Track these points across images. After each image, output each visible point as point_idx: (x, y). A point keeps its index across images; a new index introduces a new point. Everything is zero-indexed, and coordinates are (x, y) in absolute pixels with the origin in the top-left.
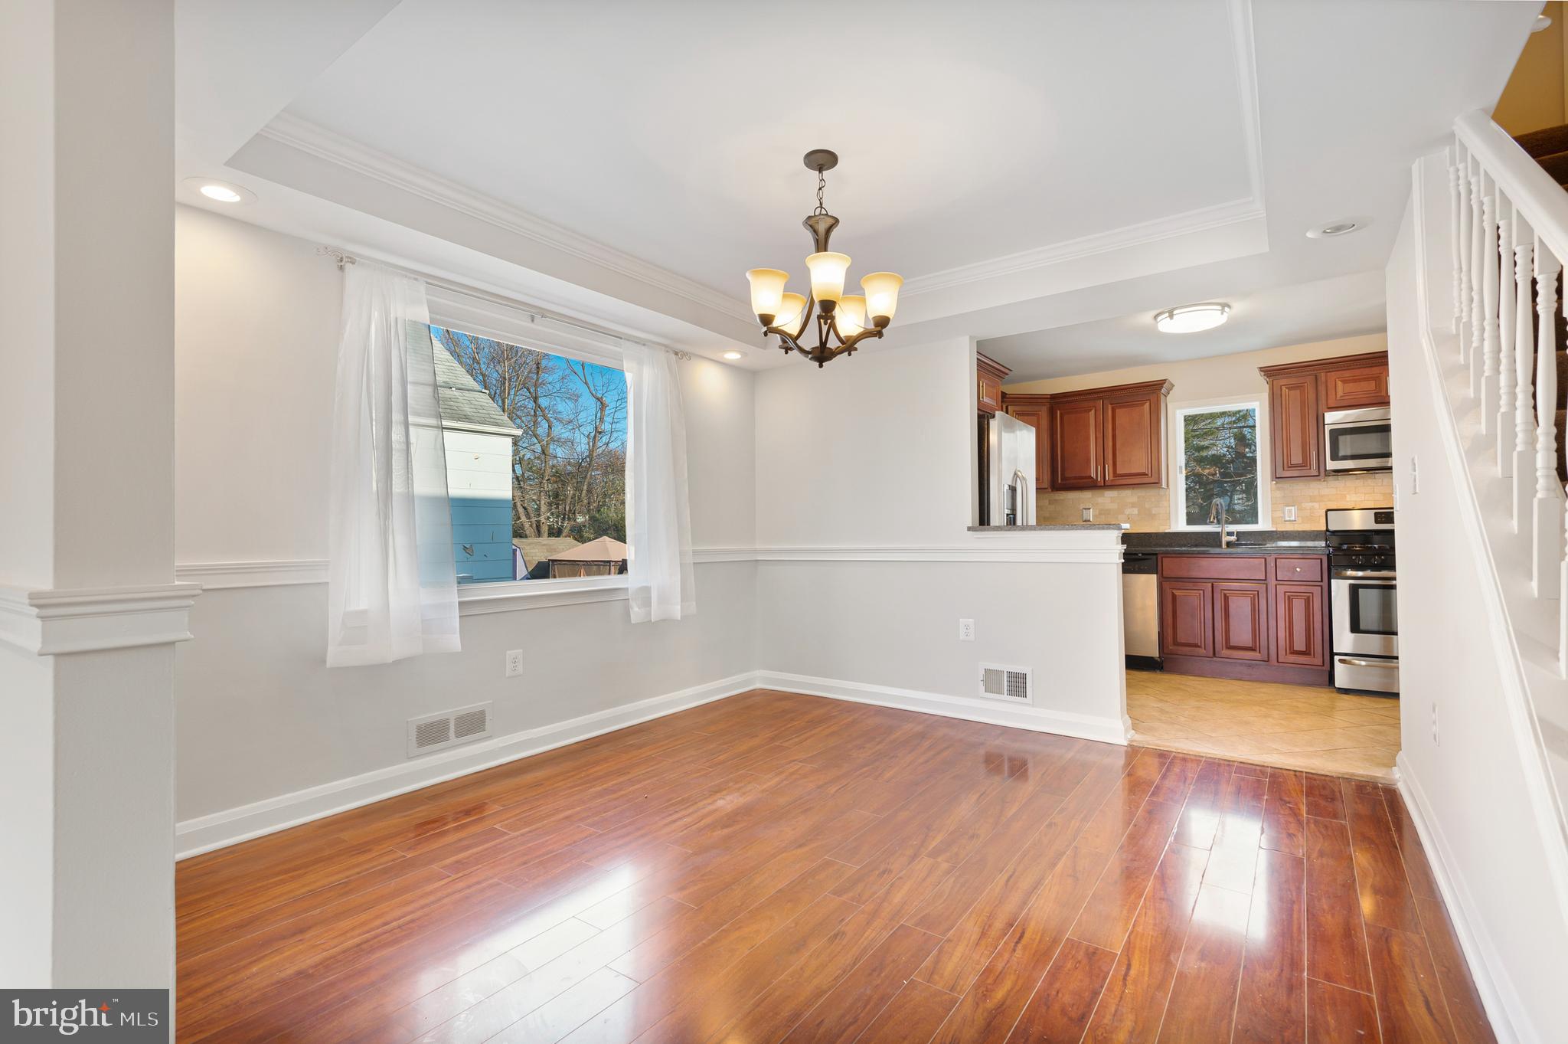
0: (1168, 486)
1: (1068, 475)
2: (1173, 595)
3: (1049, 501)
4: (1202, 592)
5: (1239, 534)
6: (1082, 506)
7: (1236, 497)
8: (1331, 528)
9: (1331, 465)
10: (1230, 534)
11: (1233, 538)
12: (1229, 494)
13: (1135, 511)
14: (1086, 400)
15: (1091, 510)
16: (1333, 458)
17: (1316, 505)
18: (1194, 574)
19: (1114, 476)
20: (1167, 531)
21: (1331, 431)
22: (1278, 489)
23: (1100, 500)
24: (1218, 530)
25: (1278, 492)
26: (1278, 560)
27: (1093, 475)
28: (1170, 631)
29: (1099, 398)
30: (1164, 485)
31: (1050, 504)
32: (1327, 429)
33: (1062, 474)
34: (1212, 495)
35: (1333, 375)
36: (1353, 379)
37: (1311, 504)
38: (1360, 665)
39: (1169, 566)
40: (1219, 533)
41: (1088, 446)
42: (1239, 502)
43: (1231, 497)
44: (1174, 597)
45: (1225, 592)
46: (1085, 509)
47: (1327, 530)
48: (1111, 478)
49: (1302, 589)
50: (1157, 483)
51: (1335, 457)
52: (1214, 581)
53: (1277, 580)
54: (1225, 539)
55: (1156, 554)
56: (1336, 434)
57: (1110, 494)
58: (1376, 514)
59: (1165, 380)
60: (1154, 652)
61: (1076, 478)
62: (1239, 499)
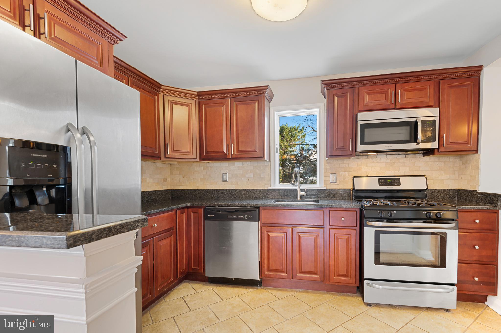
0: (270, 160)
1: (209, 150)
2: (268, 235)
3: (204, 167)
4: (285, 233)
5: (307, 190)
6: (222, 172)
7: (301, 168)
8: (356, 188)
9: (360, 148)
10: (302, 190)
11: (304, 193)
12: (299, 167)
13: (252, 175)
14: (220, 98)
15: (227, 174)
16: (361, 144)
17: (347, 173)
18: (281, 221)
19: (237, 152)
20: (269, 188)
21: (361, 125)
22: (328, 163)
23: (232, 168)
24: (296, 187)
25: (328, 165)
26: (331, 212)
27: (225, 151)
28: (266, 262)
29: (228, 97)
30: (266, 158)
31: (203, 170)
32: (359, 124)
33: (206, 149)
34: (294, 167)
35: (362, 89)
36: (373, 93)
37: (344, 173)
38: (379, 288)
39: (267, 216)
40: (296, 190)
41: (222, 130)
42: (302, 170)
43: (300, 168)
44: (269, 236)
45: (300, 234)
46: (224, 173)
47: (354, 189)
48: (235, 153)
49: (344, 231)
50: (261, 158)
51: (362, 143)
52: (292, 226)
53: (330, 225)
54: (300, 194)
55: (259, 207)
56: (364, 127)
57: (238, 164)
58: (379, 179)
59: (267, 86)
60: (256, 277)
61: (214, 152)
62: (302, 169)
